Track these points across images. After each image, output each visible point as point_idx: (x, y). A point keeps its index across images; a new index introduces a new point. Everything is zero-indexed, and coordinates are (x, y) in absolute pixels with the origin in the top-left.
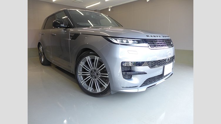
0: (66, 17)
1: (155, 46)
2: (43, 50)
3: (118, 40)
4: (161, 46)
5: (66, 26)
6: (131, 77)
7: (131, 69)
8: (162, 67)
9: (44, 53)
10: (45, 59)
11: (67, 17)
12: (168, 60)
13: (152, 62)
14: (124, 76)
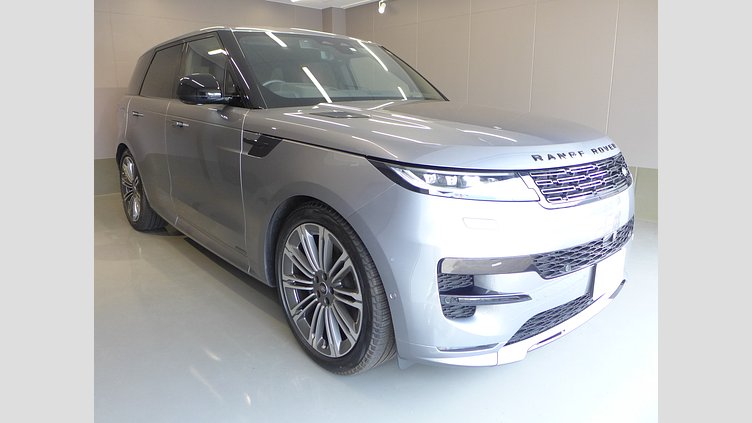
0: (220, 51)
1: (563, 195)
2: (136, 172)
3: (425, 176)
4: (586, 190)
5: (227, 99)
6: (474, 311)
7: (472, 280)
8: (586, 270)
9: (140, 187)
10: (145, 206)
11: (225, 53)
12: (611, 239)
13: (550, 257)
14: (449, 312)
